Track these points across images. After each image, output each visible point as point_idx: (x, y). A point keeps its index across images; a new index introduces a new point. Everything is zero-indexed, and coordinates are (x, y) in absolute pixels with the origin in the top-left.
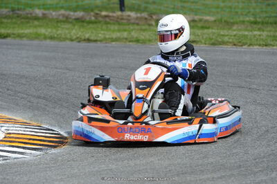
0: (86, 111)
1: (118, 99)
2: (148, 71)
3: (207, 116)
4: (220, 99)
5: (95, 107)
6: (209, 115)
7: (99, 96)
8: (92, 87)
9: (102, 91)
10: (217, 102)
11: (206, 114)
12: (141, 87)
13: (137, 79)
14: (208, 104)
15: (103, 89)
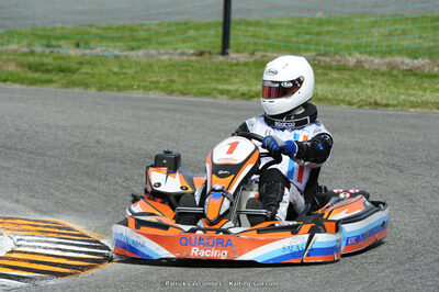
0: (137, 208)
1: (190, 190)
2: (233, 146)
3: (327, 220)
4: (352, 191)
5: (153, 203)
6: (330, 218)
7: (159, 185)
8: (151, 169)
9: (165, 176)
10: (348, 195)
11: (325, 217)
12: (220, 173)
13: (216, 161)
14: (333, 199)
15: (168, 173)
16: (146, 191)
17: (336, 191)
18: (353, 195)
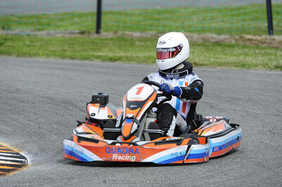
0: (80, 129)
1: (114, 118)
3: (200, 136)
4: (218, 118)
5: (90, 126)
6: (202, 135)
7: (95, 114)
8: (89, 104)
9: (98, 109)
10: (215, 120)
11: (199, 134)
12: (131, 106)
13: (129, 99)
14: (205, 123)
15: (100, 107)
16: (86, 119)
17: (207, 117)
18: (218, 120)
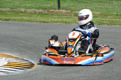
0: (47, 51)
1: (61, 46)
2: (74, 34)
5: (51, 49)
7: (53, 44)
8: (50, 40)
9: (54, 42)
11: (99, 52)
12: (71, 41)
13: (69, 38)
15: (55, 41)
